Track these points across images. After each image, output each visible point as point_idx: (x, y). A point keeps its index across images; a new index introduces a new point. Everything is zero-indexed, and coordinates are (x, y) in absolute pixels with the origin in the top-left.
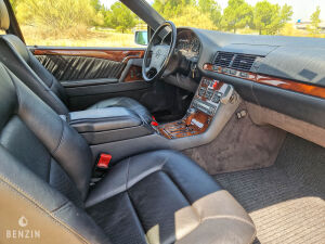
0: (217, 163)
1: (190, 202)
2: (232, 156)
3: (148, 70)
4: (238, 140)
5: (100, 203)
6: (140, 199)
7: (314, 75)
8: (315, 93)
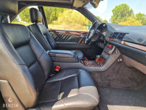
0: (107, 82)
2: (115, 80)
3: (87, 39)
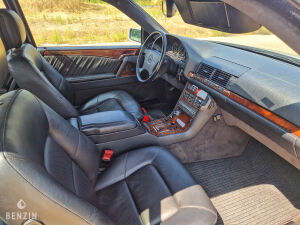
1: (172, 193)
2: (207, 149)
3: (141, 70)
4: (213, 137)
5: (104, 189)
6: (135, 187)
7: (272, 104)
8: (270, 118)
